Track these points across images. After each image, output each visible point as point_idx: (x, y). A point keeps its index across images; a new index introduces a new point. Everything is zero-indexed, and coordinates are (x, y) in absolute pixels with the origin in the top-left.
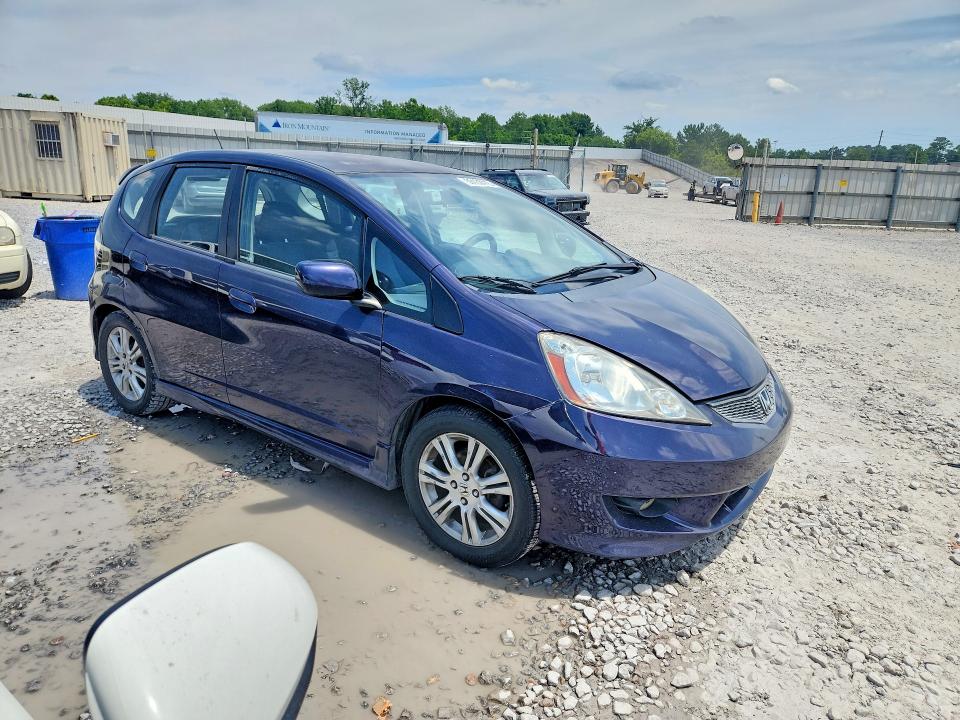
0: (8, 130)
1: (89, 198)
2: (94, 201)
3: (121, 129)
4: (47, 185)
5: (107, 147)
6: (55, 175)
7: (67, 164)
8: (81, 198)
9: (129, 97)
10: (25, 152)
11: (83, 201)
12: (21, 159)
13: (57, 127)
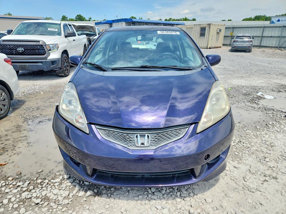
0: (195, 30)
1: (208, 47)
2: (210, 48)
3: (223, 27)
4: (200, 44)
5: (217, 33)
6: (202, 41)
7: (205, 38)
8: (206, 48)
9: (253, 17)
10: (197, 35)
11: (207, 49)
12: (196, 38)
13: (205, 28)
